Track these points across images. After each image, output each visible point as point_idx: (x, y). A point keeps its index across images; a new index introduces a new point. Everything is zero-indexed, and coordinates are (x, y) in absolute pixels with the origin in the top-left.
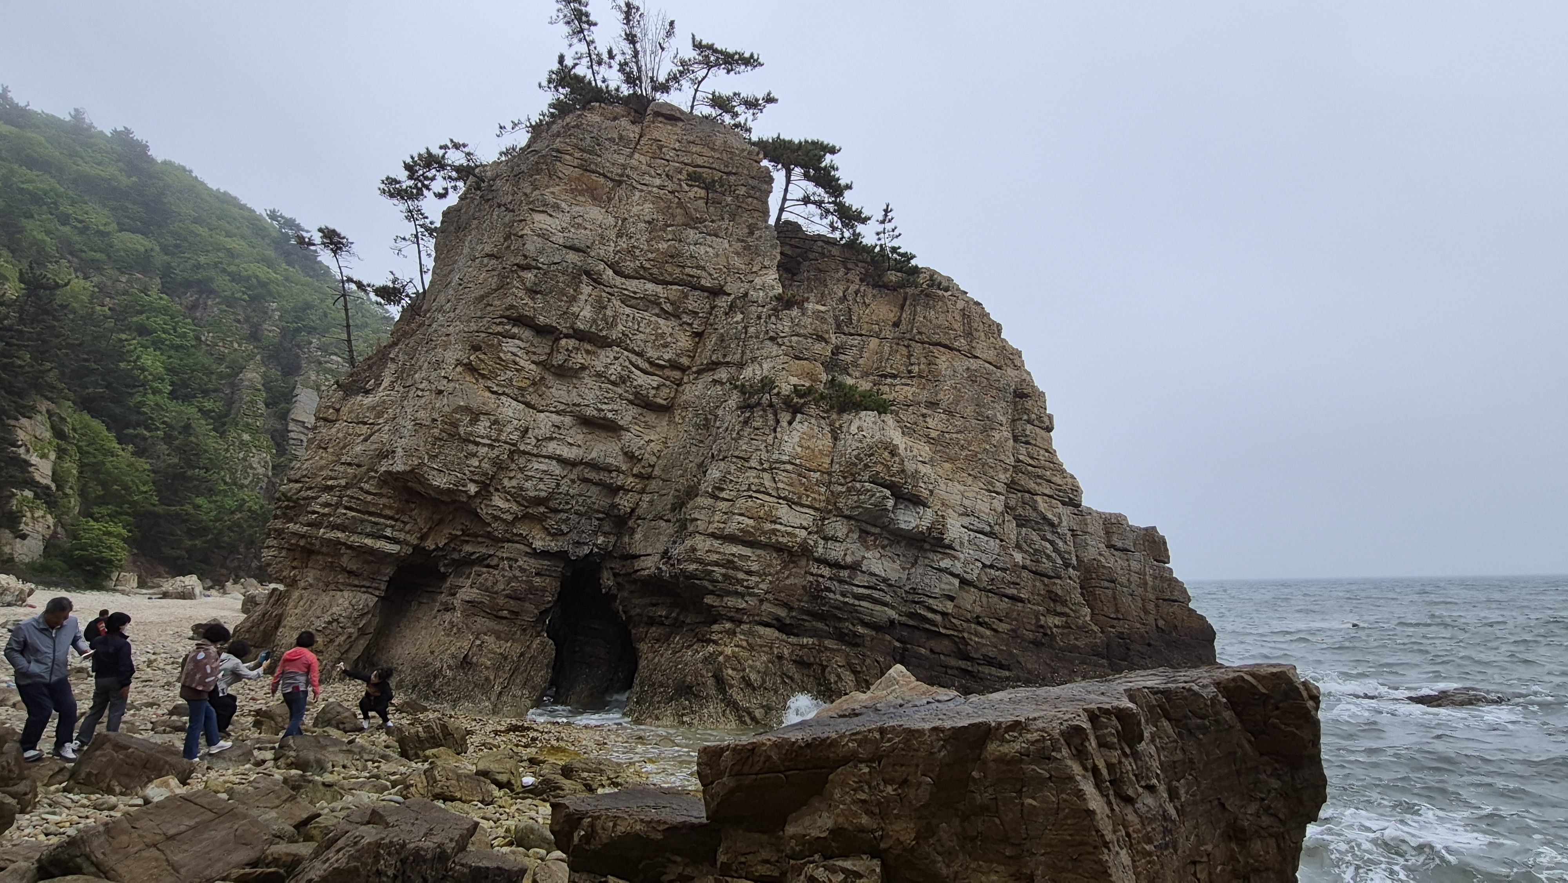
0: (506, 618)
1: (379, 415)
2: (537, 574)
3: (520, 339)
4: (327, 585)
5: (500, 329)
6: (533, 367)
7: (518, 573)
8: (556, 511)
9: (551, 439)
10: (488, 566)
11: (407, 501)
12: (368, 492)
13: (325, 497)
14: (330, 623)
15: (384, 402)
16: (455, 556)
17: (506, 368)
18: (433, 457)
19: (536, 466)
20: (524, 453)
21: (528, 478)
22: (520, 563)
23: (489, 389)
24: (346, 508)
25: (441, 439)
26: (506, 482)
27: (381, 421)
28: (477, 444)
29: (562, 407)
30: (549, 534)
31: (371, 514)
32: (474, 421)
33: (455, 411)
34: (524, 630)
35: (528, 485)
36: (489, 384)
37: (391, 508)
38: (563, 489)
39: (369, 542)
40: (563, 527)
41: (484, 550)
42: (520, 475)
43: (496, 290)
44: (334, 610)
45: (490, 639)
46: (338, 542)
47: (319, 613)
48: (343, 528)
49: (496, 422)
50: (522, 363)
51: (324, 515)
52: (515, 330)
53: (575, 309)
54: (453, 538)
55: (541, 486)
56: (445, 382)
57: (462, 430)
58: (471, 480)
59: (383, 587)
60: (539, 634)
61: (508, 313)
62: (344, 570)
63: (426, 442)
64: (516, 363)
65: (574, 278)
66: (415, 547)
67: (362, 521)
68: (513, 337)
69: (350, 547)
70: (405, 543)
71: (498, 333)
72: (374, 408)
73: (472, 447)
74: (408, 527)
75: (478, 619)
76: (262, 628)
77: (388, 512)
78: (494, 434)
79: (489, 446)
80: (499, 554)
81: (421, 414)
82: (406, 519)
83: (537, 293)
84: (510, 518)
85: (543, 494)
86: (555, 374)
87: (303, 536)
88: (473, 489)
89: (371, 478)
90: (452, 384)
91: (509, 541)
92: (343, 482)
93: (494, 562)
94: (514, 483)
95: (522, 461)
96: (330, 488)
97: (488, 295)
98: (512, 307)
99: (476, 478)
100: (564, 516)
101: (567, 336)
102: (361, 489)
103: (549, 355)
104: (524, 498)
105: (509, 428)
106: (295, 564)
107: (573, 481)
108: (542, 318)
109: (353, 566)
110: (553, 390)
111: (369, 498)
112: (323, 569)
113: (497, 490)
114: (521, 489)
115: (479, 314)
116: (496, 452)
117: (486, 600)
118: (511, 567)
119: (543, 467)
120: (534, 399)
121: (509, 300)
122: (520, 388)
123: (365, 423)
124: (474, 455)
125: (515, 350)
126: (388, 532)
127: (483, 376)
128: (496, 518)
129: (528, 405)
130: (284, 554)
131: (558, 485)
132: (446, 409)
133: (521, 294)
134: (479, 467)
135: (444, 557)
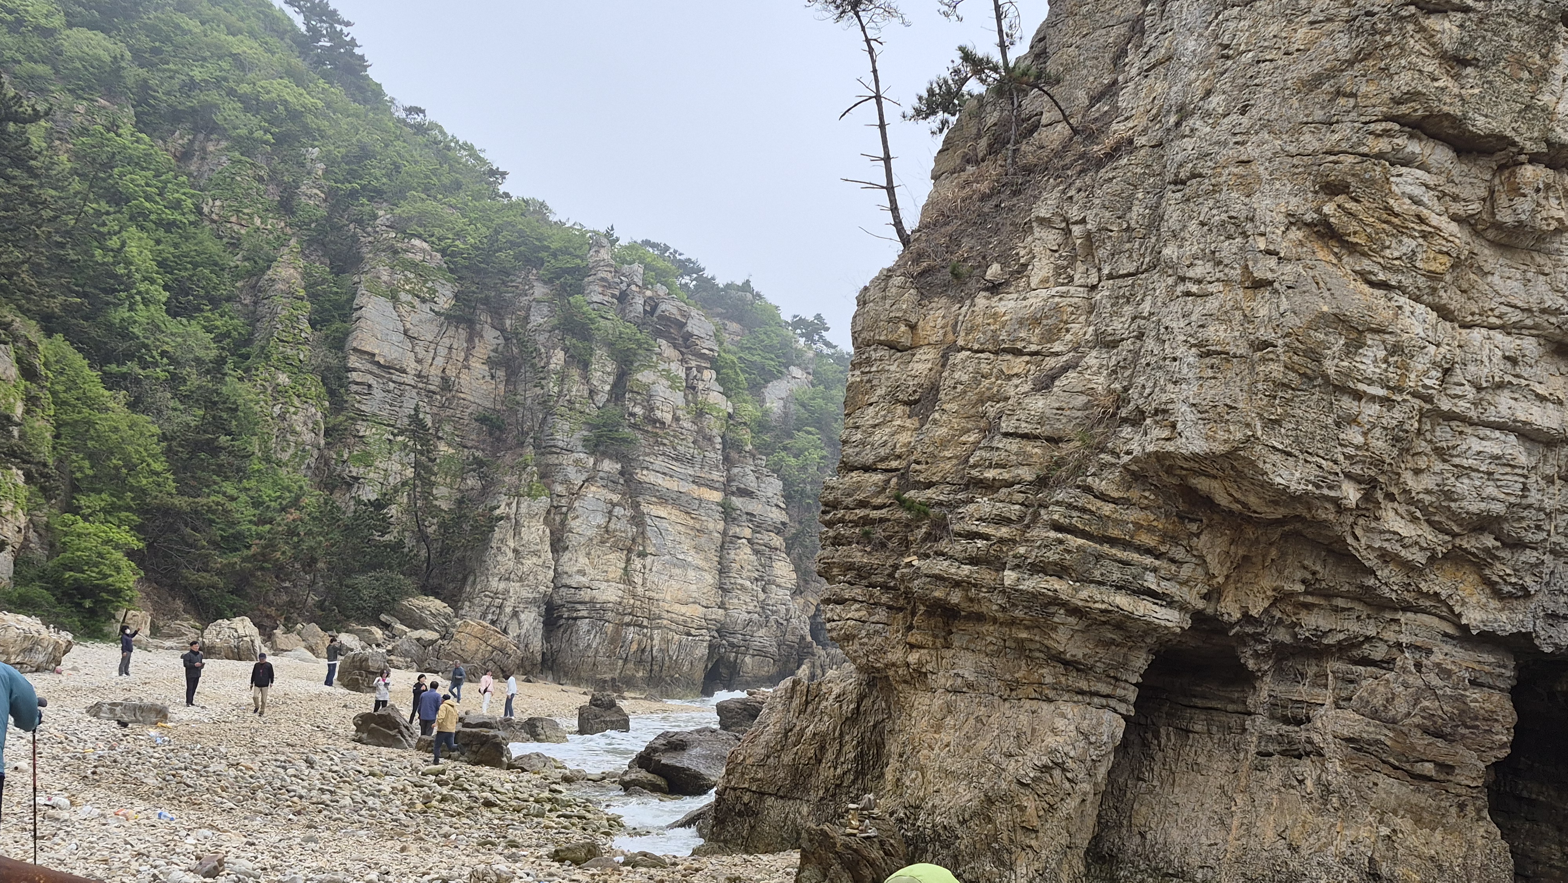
0: (1429, 779)
1: (1051, 335)
2: (1474, 683)
3: (1422, 167)
4: (1013, 686)
5: (1383, 145)
6: (1454, 227)
7: (1435, 681)
8: (1518, 545)
9: (1500, 386)
10: (1366, 662)
11: (1181, 517)
12: (1103, 497)
13: (984, 505)
14: (1045, 769)
15: (1057, 308)
16: (1282, 636)
17: (1401, 231)
18: (1274, 423)
19: (1476, 445)
20: (1450, 417)
21: (1463, 472)
22: (1437, 657)
23: (1365, 277)
24: (1057, 527)
25: (1286, 386)
26: (1408, 477)
27: (1057, 347)
28: (1358, 396)
29: (1515, 316)
30: (1497, 594)
31: (1113, 542)
32: (1355, 346)
33: (1313, 325)
34: (1462, 807)
35: (1463, 486)
36: (1366, 264)
37: (1150, 530)
38: (1534, 497)
39: (1122, 601)
40: (1529, 581)
41: (1354, 627)
42: (1438, 466)
43: (1351, 63)
44: (1051, 741)
45: (1405, 824)
46: (1055, 601)
47: (1008, 744)
48: (1060, 571)
49: (1396, 349)
50: (1434, 220)
51: (1001, 541)
52: (1414, 147)
53: (1546, 98)
54: (1281, 598)
55: (1491, 490)
56: (1272, 262)
57: (1330, 367)
58: (1348, 476)
59: (1132, 695)
60: (1481, 818)
61: (1404, 109)
62: (1058, 658)
63: (1252, 392)
64: (1421, 220)
65: (1542, 29)
66: (1198, 616)
67: (1098, 557)
68: (1407, 163)
69: (1074, 611)
70: (1182, 607)
71: (1380, 156)
72: (1036, 321)
73: (1347, 403)
74: (1185, 572)
75: (1384, 782)
76: (787, 759)
77: (1147, 539)
78: (1393, 377)
79: (1384, 401)
80: (1390, 635)
81: (1216, 333)
82: (1179, 553)
83: (1465, 63)
84: (1419, 557)
85: (1498, 508)
86: (1493, 244)
87: (957, 584)
88: (1351, 494)
89: (1103, 466)
90: (1289, 268)
91: (1407, 608)
92: (1027, 474)
93: (1379, 653)
94: (1428, 482)
95: (1443, 434)
96: (989, 487)
97: (1331, 73)
98: (1413, 96)
99: (1357, 470)
100: (1530, 556)
101: (1534, 159)
102: (1088, 489)
103: (1491, 198)
104: (1454, 516)
105: (1420, 364)
106: (915, 637)
107: (1550, 480)
108: (1481, 121)
109: (1075, 650)
110: (1496, 279)
111: (1107, 509)
112: (998, 653)
113: (1390, 497)
114: (1449, 495)
115: (1319, 114)
116: (1397, 414)
117: (1386, 736)
118: (1418, 666)
119: (1495, 449)
120: (1451, 298)
121: (1404, 81)
122: (1433, 276)
123: (1018, 353)
124: (1353, 420)
125: (1418, 191)
126: (1151, 581)
127: (1353, 249)
128: (1385, 557)
129: (1444, 313)
130: (881, 614)
131: (1525, 488)
132: (1291, 320)
133: (1431, 66)
134: (1366, 446)
135: (1257, 638)
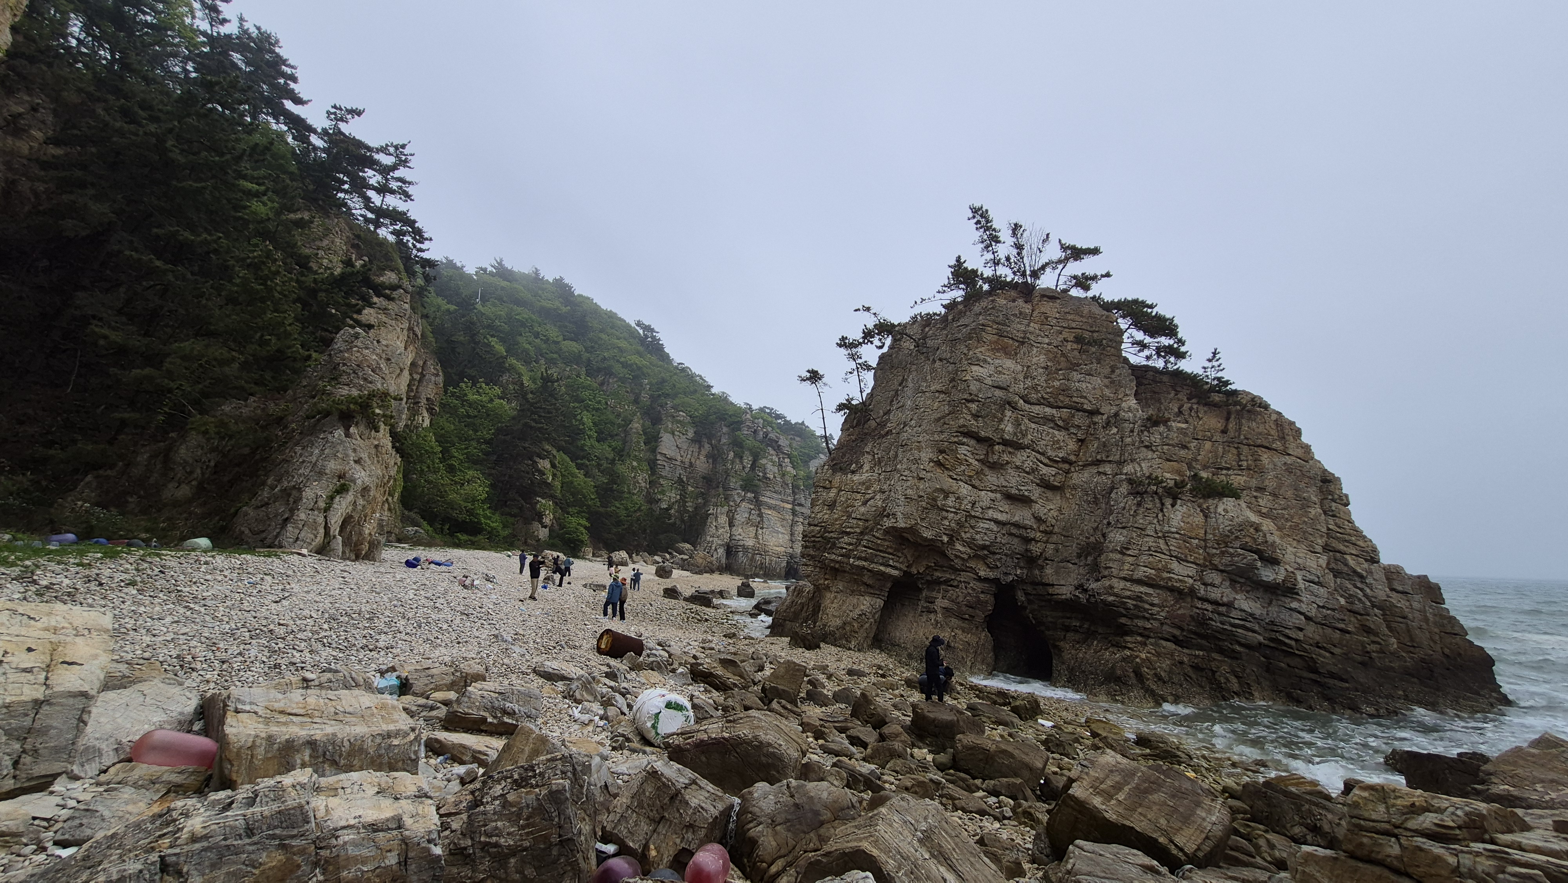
0: (966, 619)
1: (868, 488)
2: (982, 592)
3: (968, 445)
4: (853, 591)
5: (956, 439)
6: (976, 463)
7: (971, 592)
8: (994, 553)
9: (990, 508)
10: (951, 586)
11: (901, 544)
12: (878, 538)
13: (846, 539)
14: (860, 615)
15: (870, 480)
16: (929, 578)
17: (961, 464)
18: (922, 519)
19: (982, 525)
20: (974, 517)
21: (978, 533)
22: (972, 585)
23: (951, 477)
24: (865, 547)
25: (927, 509)
26: (963, 534)
27: (870, 492)
28: (947, 511)
29: (994, 488)
30: (989, 567)
31: (881, 551)
32: (946, 497)
33: (934, 491)
34: (977, 628)
35: (978, 537)
36: (951, 473)
37: (891, 548)
38: (999, 540)
39: (882, 568)
40: (998, 563)
41: (948, 576)
42: (971, 531)
43: (948, 415)
44: (862, 607)
45: (959, 632)
46: (863, 568)
47: (851, 608)
48: (865, 559)
49: (958, 498)
50: (970, 460)
51: (850, 550)
52: (965, 440)
53: (1002, 426)
54: (928, 567)
55: (986, 538)
56: (924, 472)
57: (939, 503)
58: (945, 534)
59: (886, 595)
60: (984, 630)
61: (961, 430)
62: (865, 584)
63: (917, 510)
64: (967, 461)
65: (1001, 407)
66: (905, 572)
67: (876, 555)
68: (963, 444)
69: (869, 571)
70: (900, 569)
71: (955, 442)
72: (864, 484)
73: (944, 513)
74: (901, 560)
75: (953, 620)
76: (792, 610)
77: (890, 550)
78: (957, 505)
79: (954, 513)
80: (958, 578)
81: (909, 492)
82: (900, 555)
83: (978, 417)
84: (966, 557)
85: (987, 543)
86: (988, 467)
87: (838, 562)
88: (945, 539)
89: (879, 529)
90: (929, 474)
91: (963, 571)
92: (858, 530)
93: (956, 583)
94: (968, 535)
95: (973, 522)
96: (848, 534)
97: (943, 417)
98: (964, 426)
99: (947, 532)
100: (998, 556)
101: (999, 444)
102: (874, 536)
103: (987, 454)
104: (975, 545)
105: (965, 502)
106: (827, 577)
107: (1004, 535)
108: (983, 433)
109: (870, 582)
110: (989, 477)
111: (879, 542)
112: (849, 582)
113: (957, 539)
114: (974, 539)
115: (939, 429)
116: (959, 516)
117: (955, 607)
118: (966, 587)
119: (986, 526)
120: (976, 482)
121: (961, 421)
122: (970, 476)
123: (859, 493)
124: (946, 518)
125: (965, 452)
126: (891, 562)
127: (947, 469)
128: (956, 556)
129: (974, 486)
130: (818, 570)
131: (996, 537)
132: (929, 490)
133: (969, 417)
134: (949, 526)
135: (922, 579)
